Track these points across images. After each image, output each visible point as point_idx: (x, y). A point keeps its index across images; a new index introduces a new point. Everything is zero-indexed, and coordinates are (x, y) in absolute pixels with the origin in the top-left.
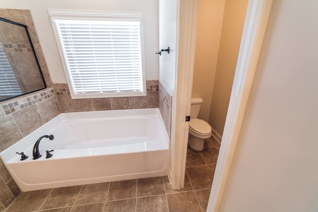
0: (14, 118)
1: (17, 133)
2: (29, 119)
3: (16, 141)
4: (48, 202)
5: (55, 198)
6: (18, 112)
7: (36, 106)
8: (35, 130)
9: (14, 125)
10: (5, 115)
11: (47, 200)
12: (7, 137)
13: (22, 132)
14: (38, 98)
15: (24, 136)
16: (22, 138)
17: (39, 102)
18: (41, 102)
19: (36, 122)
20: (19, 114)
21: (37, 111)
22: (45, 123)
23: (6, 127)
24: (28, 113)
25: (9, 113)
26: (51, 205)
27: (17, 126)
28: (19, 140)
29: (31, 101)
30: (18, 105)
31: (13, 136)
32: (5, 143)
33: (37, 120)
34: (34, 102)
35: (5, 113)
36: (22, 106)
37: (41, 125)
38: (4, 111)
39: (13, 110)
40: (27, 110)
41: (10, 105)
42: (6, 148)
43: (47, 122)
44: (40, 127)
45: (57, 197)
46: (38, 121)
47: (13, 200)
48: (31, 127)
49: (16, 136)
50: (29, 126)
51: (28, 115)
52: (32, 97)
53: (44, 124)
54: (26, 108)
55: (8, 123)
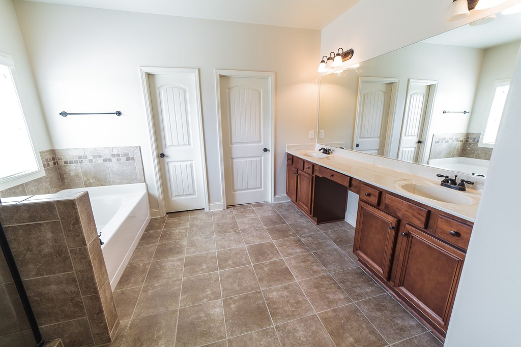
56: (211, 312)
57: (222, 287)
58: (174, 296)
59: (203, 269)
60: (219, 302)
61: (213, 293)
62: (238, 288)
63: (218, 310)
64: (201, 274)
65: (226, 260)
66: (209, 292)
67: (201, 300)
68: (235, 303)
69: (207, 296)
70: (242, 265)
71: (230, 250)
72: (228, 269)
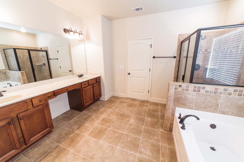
0: (196, 96)
1: (191, 105)
2: (206, 102)
3: (188, 108)
4: (165, 147)
5: (168, 151)
6: (201, 93)
7: (220, 97)
8: (205, 111)
9: (193, 99)
10: (192, 91)
11: (166, 146)
12: (185, 103)
13: (195, 106)
14: (228, 92)
15: (194, 109)
16: (192, 109)
17: (227, 95)
18: (230, 96)
19: (210, 107)
20: (201, 95)
21: (219, 101)
22: (219, 113)
23: (188, 98)
24: (208, 97)
25: (195, 91)
26: (163, 149)
27: (195, 101)
28: (189, 109)
29: (218, 91)
30: (205, 89)
31: (188, 104)
32: (182, 105)
33: (212, 106)
34: (221, 93)
35: (193, 90)
36: (207, 92)
37: (213, 112)
38: (193, 89)
39: (199, 91)
40: (209, 96)
41: (199, 88)
42: (180, 107)
43: (223, 114)
44: (211, 112)
45: (169, 151)
46: (212, 108)
47: (167, 131)
48: (203, 107)
49: (190, 106)
50: (203, 106)
51: (207, 99)
52: (222, 88)
53: (217, 113)
54: (209, 94)
55: (191, 96)
56: (134, 121)
57: (127, 126)
58: (145, 131)
59: (131, 138)
60: (130, 122)
61: (131, 126)
62: (122, 123)
63: (132, 121)
64: (133, 136)
65: (118, 137)
66: (132, 126)
67: (136, 125)
68: (126, 120)
69: (134, 125)
70: (113, 131)
71: (110, 143)
72: (120, 132)
